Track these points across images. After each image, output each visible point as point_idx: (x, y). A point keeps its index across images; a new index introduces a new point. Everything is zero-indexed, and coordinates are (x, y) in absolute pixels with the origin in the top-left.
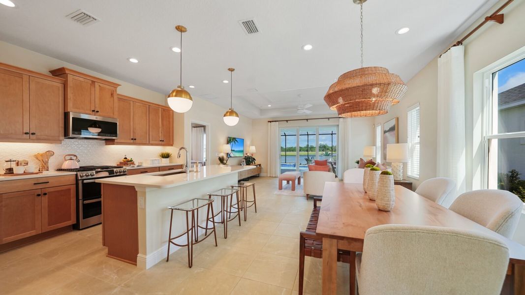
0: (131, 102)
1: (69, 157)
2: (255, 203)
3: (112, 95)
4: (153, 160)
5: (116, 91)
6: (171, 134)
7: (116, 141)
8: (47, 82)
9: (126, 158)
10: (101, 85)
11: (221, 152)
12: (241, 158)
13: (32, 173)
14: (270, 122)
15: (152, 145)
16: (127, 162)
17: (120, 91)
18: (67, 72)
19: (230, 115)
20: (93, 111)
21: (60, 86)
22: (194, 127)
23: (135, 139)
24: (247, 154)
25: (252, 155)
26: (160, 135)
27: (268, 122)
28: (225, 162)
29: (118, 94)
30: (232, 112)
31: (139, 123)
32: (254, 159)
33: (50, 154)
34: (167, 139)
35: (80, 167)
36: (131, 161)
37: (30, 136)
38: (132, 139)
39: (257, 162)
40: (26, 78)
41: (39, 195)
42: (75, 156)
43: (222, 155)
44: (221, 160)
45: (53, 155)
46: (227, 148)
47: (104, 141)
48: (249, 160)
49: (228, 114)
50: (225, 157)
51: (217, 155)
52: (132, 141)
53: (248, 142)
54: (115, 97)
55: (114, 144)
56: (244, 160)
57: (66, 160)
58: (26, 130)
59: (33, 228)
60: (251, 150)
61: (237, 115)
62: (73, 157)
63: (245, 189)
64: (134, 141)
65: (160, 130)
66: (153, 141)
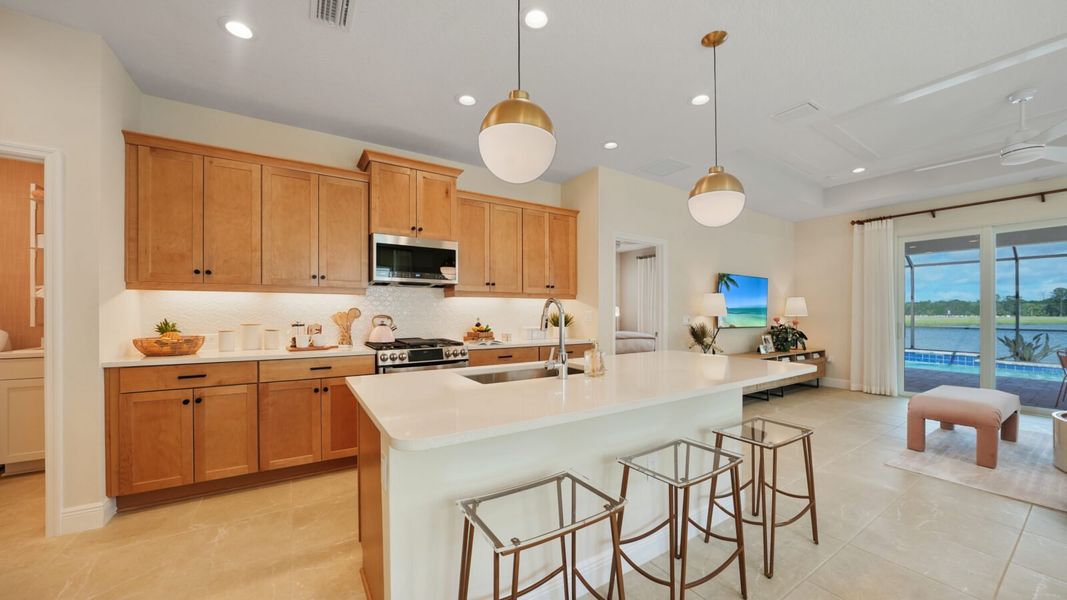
0: (487, 206)
1: (378, 321)
2: (812, 507)
3: (447, 193)
4: (532, 330)
5: (455, 184)
6: (571, 272)
7: (456, 289)
8: (345, 183)
9: (478, 325)
10: (426, 174)
11: (699, 315)
12: (757, 332)
13: (322, 348)
14: (861, 223)
15: (530, 296)
16: (480, 332)
17: (462, 183)
18: (371, 158)
19: (709, 189)
20: (413, 229)
21: (362, 187)
22: (641, 258)
23: (493, 284)
24: (777, 320)
25: (795, 323)
26: (547, 273)
27: (853, 223)
28: (708, 340)
29: (458, 191)
30: (717, 180)
31: (502, 249)
32: (802, 335)
33: (355, 313)
34: (562, 283)
35: (396, 340)
36: (487, 331)
37: (319, 282)
38: (488, 284)
39: (811, 344)
40: (314, 179)
41: (316, 390)
42: (389, 318)
43: (702, 320)
44: (698, 335)
45: (359, 316)
46: (716, 304)
47: (442, 290)
48: (785, 341)
49: (704, 186)
50: (709, 327)
51: (686, 322)
52: (487, 288)
53: (779, 285)
54: (453, 195)
55: (453, 296)
56: (769, 337)
57: (375, 326)
58: (314, 272)
59: (310, 451)
60: (790, 308)
61: (737, 186)
62: (384, 320)
63: (768, 454)
64: (491, 288)
65: (547, 261)
66: (530, 286)
